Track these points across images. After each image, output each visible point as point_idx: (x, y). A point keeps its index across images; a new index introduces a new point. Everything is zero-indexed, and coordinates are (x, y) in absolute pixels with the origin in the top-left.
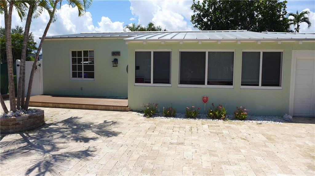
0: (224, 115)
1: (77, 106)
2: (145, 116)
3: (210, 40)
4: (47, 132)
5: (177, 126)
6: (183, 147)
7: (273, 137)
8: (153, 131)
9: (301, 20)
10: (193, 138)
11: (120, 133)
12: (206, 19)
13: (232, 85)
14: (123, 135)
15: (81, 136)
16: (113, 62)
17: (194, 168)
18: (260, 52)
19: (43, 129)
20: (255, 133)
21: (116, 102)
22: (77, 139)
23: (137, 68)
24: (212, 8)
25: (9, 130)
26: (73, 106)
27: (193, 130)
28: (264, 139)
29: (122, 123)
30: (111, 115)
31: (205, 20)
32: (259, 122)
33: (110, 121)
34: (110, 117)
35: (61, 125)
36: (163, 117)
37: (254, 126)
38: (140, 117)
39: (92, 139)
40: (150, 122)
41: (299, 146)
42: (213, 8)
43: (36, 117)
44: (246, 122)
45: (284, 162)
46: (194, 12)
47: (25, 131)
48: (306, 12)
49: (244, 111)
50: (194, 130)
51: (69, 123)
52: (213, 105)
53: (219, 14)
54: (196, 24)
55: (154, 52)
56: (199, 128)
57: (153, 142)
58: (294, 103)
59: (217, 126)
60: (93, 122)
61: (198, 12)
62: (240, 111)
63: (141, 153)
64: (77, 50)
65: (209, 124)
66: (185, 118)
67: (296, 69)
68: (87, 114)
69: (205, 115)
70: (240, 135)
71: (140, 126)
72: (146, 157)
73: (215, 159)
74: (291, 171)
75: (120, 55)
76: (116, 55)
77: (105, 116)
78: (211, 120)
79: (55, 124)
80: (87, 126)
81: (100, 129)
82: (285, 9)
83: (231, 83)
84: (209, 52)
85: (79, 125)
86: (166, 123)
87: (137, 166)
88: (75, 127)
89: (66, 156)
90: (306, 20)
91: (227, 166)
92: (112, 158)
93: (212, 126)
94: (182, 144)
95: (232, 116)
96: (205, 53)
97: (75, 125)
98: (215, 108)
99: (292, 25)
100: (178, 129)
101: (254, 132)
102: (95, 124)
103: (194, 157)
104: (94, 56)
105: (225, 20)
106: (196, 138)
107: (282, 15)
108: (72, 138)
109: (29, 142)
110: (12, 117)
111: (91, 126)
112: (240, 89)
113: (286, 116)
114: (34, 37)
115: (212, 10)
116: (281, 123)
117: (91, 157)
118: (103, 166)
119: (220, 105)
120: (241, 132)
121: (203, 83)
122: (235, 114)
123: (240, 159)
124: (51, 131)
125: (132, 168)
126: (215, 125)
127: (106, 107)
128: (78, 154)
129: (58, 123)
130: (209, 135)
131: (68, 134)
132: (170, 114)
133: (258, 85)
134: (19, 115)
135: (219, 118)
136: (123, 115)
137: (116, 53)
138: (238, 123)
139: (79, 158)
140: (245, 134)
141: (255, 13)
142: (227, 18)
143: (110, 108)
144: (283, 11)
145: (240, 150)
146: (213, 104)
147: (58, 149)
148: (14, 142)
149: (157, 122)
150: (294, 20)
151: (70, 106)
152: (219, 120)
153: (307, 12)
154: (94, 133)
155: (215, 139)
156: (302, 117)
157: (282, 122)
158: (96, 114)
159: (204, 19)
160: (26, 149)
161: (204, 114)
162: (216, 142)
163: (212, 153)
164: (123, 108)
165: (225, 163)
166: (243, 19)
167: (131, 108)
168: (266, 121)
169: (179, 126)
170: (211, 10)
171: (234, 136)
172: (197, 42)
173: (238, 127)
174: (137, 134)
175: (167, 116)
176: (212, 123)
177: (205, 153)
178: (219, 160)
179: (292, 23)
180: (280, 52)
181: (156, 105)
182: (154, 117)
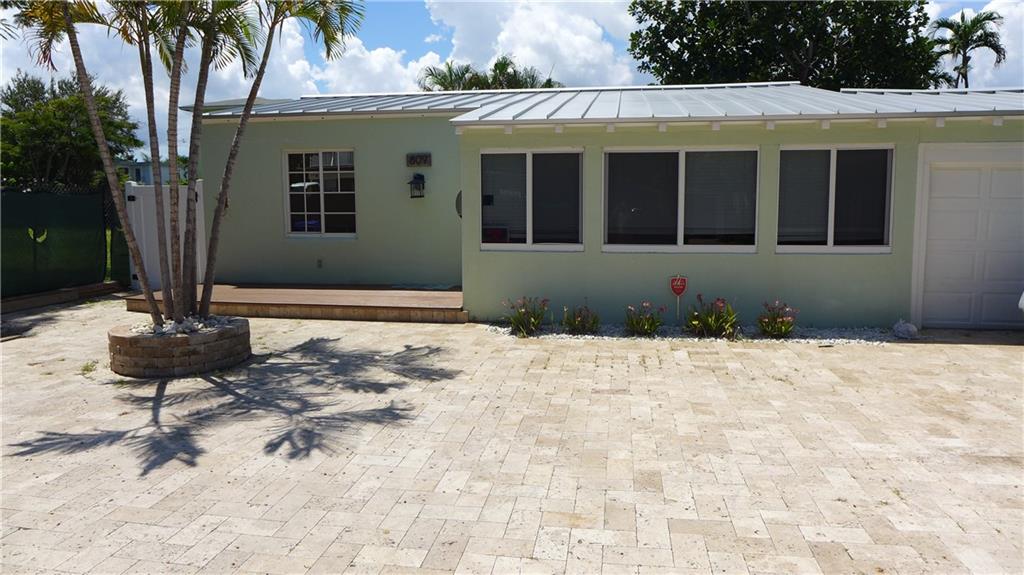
0: (731, 326)
1: (318, 311)
2: (512, 333)
3: (689, 119)
4: (269, 374)
5: (605, 354)
6: (628, 398)
7: (856, 375)
8: (544, 366)
9: (975, 41)
10: (650, 379)
11: (459, 372)
12: (677, 42)
13: (753, 243)
14: (468, 378)
15: (360, 379)
16: (411, 183)
17: (657, 436)
18: (829, 151)
19: (254, 366)
20: (812, 367)
21: (426, 298)
22: (355, 387)
23: (487, 200)
24: (695, 10)
25: (173, 367)
26: (306, 311)
27: (647, 364)
28: (835, 378)
29: (457, 351)
30: (420, 334)
31: (674, 46)
32: (826, 342)
33: (423, 346)
34: (420, 338)
35: (296, 358)
36: (564, 335)
37: (811, 352)
38: (503, 336)
39: (391, 385)
40: (531, 346)
41: (921, 392)
42: (698, 10)
43: (235, 336)
44: (790, 343)
45: (875, 422)
46: (640, 22)
47: (212, 371)
48: (992, 14)
49: (786, 314)
50: (652, 362)
51: (316, 352)
52: (701, 300)
53: (718, 28)
54: (647, 59)
55: (534, 155)
56: (663, 357)
57: (551, 390)
58: (925, 291)
59: (711, 353)
60: (378, 350)
61: (651, 22)
62: (775, 314)
63: (527, 412)
64: (303, 151)
65: (690, 349)
66: (625, 337)
67: (930, 198)
68: (352, 330)
69: (677, 328)
70: (772, 372)
71: (508, 355)
72: (541, 419)
73: (707, 418)
74: (887, 438)
75: (430, 165)
76: (419, 164)
77: (403, 336)
78: (696, 340)
79: (279, 356)
80: (366, 359)
81: (402, 364)
82: (922, 8)
83: (748, 239)
84: (687, 153)
85: (344, 356)
86: (575, 348)
87: (522, 434)
88: (336, 361)
89: (346, 420)
90: (989, 41)
91: (736, 432)
92: (459, 421)
93: (698, 353)
94: (624, 391)
95: (753, 330)
96: (676, 155)
97: (334, 356)
98: (705, 308)
99: (947, 58)
100: (609, 362)
101: (810, 366)
102: (384, 354)
103: (655, 416)
104: (356, 168)
105: (736, 46)
106: (658, 379)
107: (913, 26)
108: (339, 385)
109: (237, 394)
110: (179, 336)
111: (377, 357)
112: (776, 253)
113: (901, 326)
114: (127, 106)
115: (694, 15)
116: (884, 344)
117: (406, 421)
118: (442, 436)
119: (718, 299)
120: (774, 365)
121: (673, 241)
122: (761, 321)
123: (769, 419)
124: (277, 370)
125: (512, 439)
126: (707, 350)
127: (402, 312)
128: (374, 416)
129: (285, 352)
130: (691, 372)
131: (327, 377)
132: (584, 326)
133: (824, 243)
134: (194, 331)
135: (717, 333)
136: (453, 333)
137: (419, 159)
138: (768, 346)
139: (378, 422)
140: (785, 369)
141: (830, 21)
142: (740, 40)
143: (413, 313)
144: (916, 14)
145: (769, 403)
146: (699, 296)
147: (318, 407)
148: (198, 394)
149: (551, 347)
150: (951, 40)
151: (298, 313)
152: (718, 340)
153: (995, 15)
154: (392, 374)
155: (707, 381)
156: (945, 329)
157: (888, 341)
158: (377, 330)
159: (669, 45)
160: (238, 408)
161: (677, 325)
162: (711, 386)
163: (698, 407)
164: (448, 315)
165: (730, 426)
166: (792, 42)
167: (472, 314)
168: (845, 340)
169: (610, 354)
170: (691, 16)
171: (757, 373)
172: (655, 124)
173: (770, 353)
174: (503, 373)
175: (575, 330)
176: (699, 347)
177: (684, 409)
178: (716, 421)
179: (947, 52)
180: (886, 151)
181: (545, 302)
182: (538, 335)
